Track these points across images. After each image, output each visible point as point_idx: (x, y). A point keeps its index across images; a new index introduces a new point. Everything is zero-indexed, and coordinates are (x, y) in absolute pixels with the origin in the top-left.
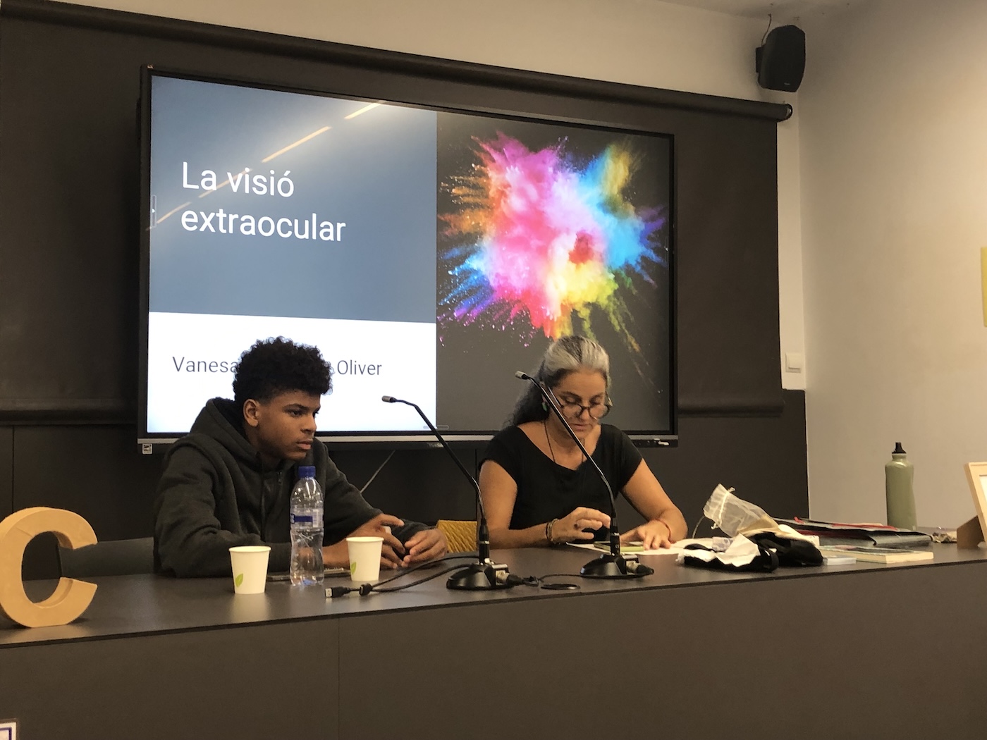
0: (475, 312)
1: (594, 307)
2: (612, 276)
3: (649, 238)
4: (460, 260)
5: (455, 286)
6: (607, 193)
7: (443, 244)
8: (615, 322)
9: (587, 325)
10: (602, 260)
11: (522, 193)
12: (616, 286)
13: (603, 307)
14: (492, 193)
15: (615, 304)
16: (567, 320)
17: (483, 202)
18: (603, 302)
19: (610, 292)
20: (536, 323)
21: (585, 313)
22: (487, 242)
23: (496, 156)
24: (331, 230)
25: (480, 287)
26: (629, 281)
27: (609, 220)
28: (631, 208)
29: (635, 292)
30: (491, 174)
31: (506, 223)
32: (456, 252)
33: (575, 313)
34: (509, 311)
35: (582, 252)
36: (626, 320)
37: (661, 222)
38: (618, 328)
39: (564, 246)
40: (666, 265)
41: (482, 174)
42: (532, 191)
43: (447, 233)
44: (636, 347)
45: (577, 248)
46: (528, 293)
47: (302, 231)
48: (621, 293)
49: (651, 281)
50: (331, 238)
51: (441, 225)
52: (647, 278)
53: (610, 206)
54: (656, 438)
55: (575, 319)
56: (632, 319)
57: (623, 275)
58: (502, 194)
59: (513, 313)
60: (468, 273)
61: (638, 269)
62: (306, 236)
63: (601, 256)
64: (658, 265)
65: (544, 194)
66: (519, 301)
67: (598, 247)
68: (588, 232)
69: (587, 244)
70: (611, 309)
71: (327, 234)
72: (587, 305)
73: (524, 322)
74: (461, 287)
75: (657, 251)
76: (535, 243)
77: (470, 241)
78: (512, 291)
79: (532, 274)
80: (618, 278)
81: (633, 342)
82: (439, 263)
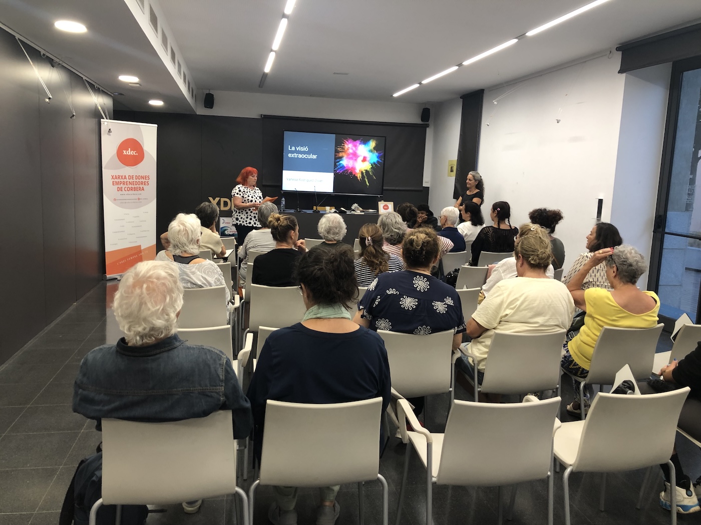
0: (341, 172)
1: (366, 171)
2: (370, 164)
3: (379, 157)
4: (339, 162)
6: (370, 148)
7: (335, 159)
8: (370, 173)
11: (352, 149)
13: (368, 171)
14: (346, 149)
15: (371, 170)
16: (360, 173)
17: (343, 150)
18: (368, 169)
19: (370, 168)
20: (353, 174)
21: (364, 172)
22: (344, 158)
23: (347, 142)
25: (343, 167)
26: (374, 166)
27: (371, 154)
28: (375, 151)
30: (346, 145)
31: (348, 155)
32: (338, 160)
33: (362, 171)
34: (348, 171)
35: (364, 160)
36: (373, 173)
37: (382, 154)
38: (371, 175)
39: (360, 159)
40: (383, 162)
41: (344, 146)
42: (354, 149)
43: (336, 157)
44: (375, 179)
46: (352, 168)
48: (372, 168)
50: (314, 158)
51: (335, 155)
52: (378, 165)
53: (371, 151)
55: (362, 173)
58: (348, 149)
60: (340, 164)
61: (376, 163)
62: (310, 158)
63: (368, 161)
64: (381, 162)
65: (356, 149)
66: (350, 169)
67: (368, 159)
68: (366, 156)
69: (365, 158)
73: (351, 173)
74: (339, 167)
75: (381, 160)
76: (354, 158)
77: (341, 158)
78: (349, 167)
79: (353, 164)
80: (372, 165)
81: (374, 177)
82: (335, 162)
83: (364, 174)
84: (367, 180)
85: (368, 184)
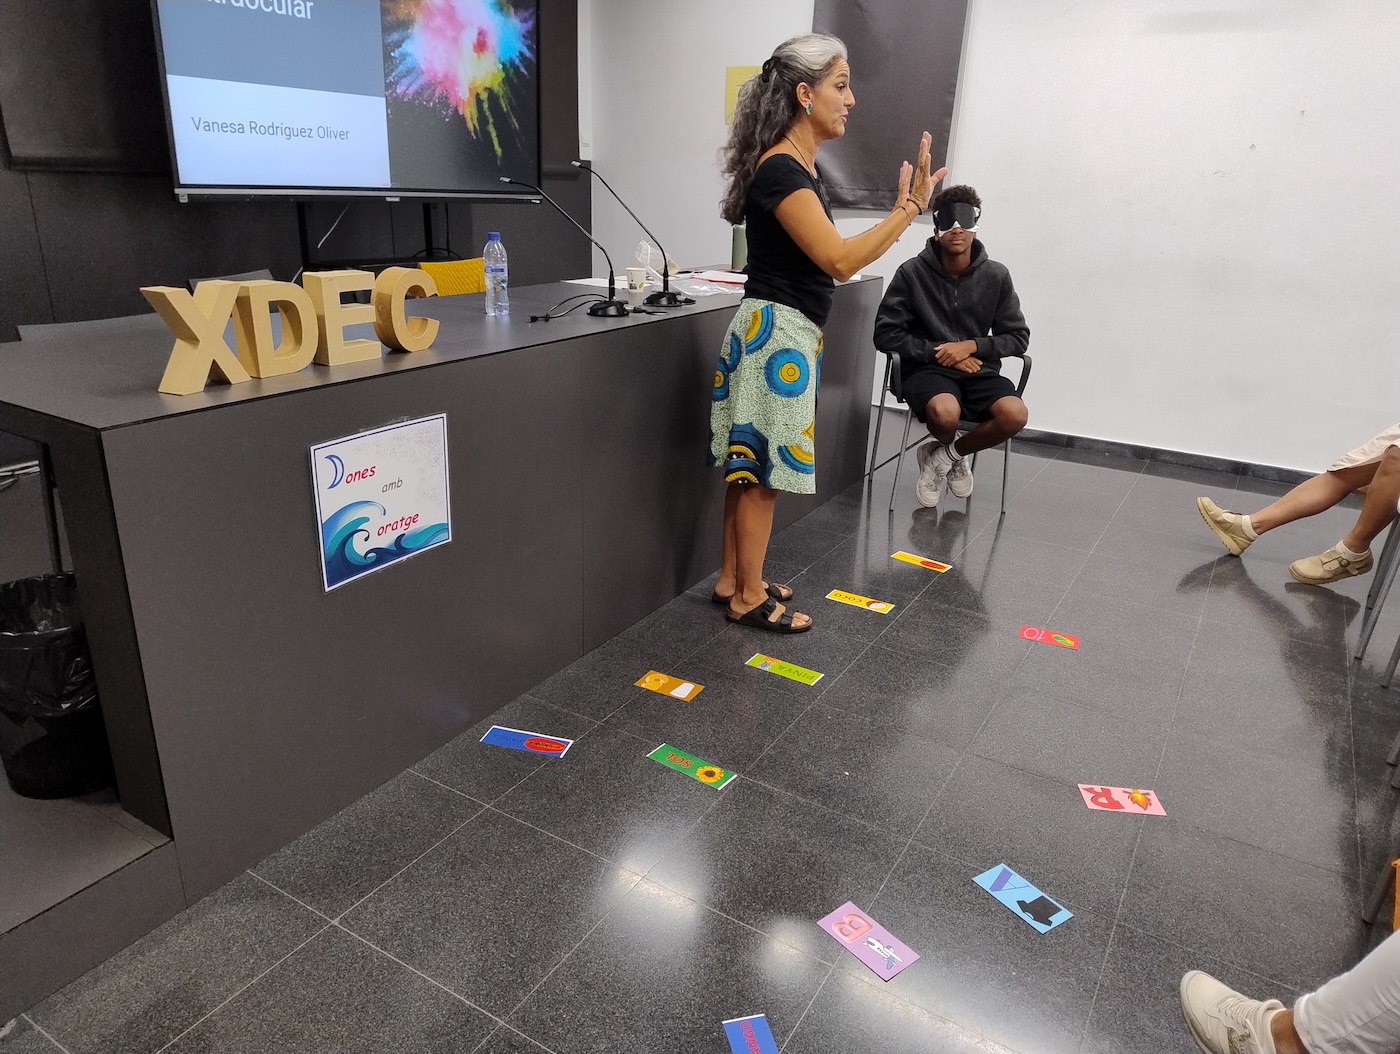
0: (411, 90)
1: (490, 90)
2: (501, 66)
3: (524, 36)
4: (398, 44)
5: (397, 67)
7: (387, 29)
8: (503, 105)
9: (486, 106)
10: (494, 52)
12: (504, 75)
13: (496, 92)
15: (503, 90)
16: (473, 101)
18: (496, 88)
19: (500, 79)
20: (452, 102)
21: (484, 96)
22: (416, 30)
24: (302, 8)
25: (414, 68)
26: (512, 71)
27: (498, 19)
28: (512, 10)
29: (515, 81)
31: (430, 14)
32: (395, 36)
33: (478, 95)
34: (434, 90)
35: (481, 46)
36: (510, 103)
37: (530, 24)
38: (505, 110)
39: (469, 38)
40: (534, 60)
43: (388, 18)
44: (517, 125)
45: (478, 40)
46: (446, 77)
47: (280, 9)
48: (507, 81)
49: (526, 73)
50: (303, 15)
51: (384, 11)
52: (523, 70)
53: (498, 6)
54: (529, 197)
55: (479, 102)
56: (514, 102)
57: (509, 68)
59: (437, 93)
60: (404, 56)
61: (517, 62)
62: (284, 12)
63: (493, 49)
64: (529, 59)
66: (440, 83)
67: (492, 41)
68: (485, 28)
69: (484, 38)
70: (501, 94)
71: (299, 12)
72: (486, 89)
73: (444, 101)
74: (401, 67)
75: (529, 47)
76: (450, 33)
77: (405, 25)
78: (436, 74)
79: (447, 60)
80: (505, 68)
81: (515, 121)
82: (385, 46)
84: (494, 134)
85: (498, 150)
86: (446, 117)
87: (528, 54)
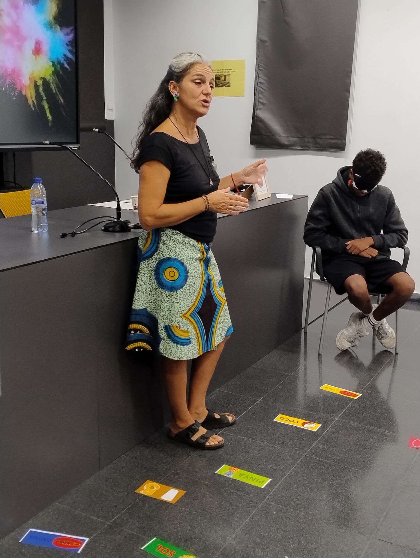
1: (43, 79)
2: (51, 64)
3: (67, 45)
6: (47, 18)
8: (54, 88)
10: (46, 55)
11: (9, 15)
12: (53, 69)
13: (48, 80)
15: (53, 78)
16: (32, 86)
18: (47, 77)
19: (51, 72)
20: (18, 87)
21: (40, 83)
26: (59, 66)
27: (50, 33)
28: (59, 28)
29: (61, 73)
31: (2, 31)
33: (35, 82)
34: (5, 80)
35: (37, 51)
36: (58, 87)
37: (71, 36)
38: (54, 91)
39: (30, 46)
40: (74, 59)
42: (14, 14)
44: (62, 101)
45: (35, 47)
46: (14, 71)
48: (55, 73)
49: (68, 67)
52: (66, 65)
53: (49, 25)
54: (71, 146)
55: (36, 86)
56: (60, 86)
57: (56, 63)
59: (7, 81)
61: (62, 61)
63: (46, 52)
64: (71, 59)
65: (19, 17)
66: (10, 75)
67: (45, 48)
68: (40, 39)
69: (40, 45)
70: (51, 81)
72: (41, 78)
73: (12, 86)
75: (70, 51)
76: (16, 43)
78: (7, 69)
79: (15, 60)
80: (54, 65)
81: (61, 99)
83: (41, 89)
84: (46, 107)
85: (50, 117)
86: (14, 96)
87: (70, 55)
